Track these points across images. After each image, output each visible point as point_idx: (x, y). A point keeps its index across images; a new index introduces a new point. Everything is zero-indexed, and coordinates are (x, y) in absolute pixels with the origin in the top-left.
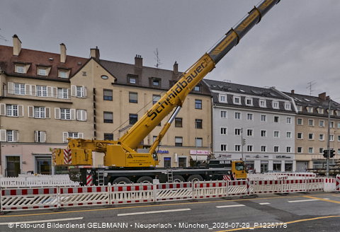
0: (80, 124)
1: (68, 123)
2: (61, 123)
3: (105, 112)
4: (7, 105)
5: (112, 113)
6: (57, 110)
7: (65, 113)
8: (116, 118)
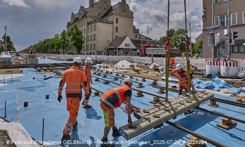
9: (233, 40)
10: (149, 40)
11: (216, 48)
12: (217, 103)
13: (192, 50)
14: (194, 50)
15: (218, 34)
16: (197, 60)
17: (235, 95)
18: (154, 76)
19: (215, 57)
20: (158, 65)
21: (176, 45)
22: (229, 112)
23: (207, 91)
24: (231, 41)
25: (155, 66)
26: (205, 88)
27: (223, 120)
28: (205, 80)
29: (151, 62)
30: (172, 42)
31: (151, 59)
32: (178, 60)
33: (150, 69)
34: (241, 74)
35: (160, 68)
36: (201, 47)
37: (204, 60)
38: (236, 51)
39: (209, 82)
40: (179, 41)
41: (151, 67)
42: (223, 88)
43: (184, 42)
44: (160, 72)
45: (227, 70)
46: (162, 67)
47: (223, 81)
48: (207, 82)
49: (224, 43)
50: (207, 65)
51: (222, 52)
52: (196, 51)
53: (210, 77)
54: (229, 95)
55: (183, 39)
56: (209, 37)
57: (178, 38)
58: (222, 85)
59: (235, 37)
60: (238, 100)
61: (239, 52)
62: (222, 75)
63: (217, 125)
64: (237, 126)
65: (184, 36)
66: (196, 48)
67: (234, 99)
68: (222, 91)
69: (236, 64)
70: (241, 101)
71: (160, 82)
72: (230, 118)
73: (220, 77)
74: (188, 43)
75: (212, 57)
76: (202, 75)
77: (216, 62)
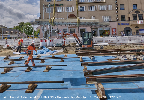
0: (109, 12)
1: (104, 12)
2: (101, 12)
3: (120, 5)
4: (80, 7)
5: (124, 5)
6: (100, 7)
7: (103, 7)
8: (126, 7)
9: (51, 30)
10: (5, 28)
11: (45, 33)
12: (44, 60)
13: (34, 34)
14: (36, 34)
15: (46, 27)
16: (36, 40)
17: (52, 54)
18: (7, 53)
19: (45, 37)
20: (11, 45)
21: (25, 31)
22: (49, 63)
23: (41, 55)
24: (51, 31)
25: (8, 46)
26: (40, 54)
27: (46, 68)
28: (40, 50)
29: (5, 43)
30: (23, 29)
31: (5, 41)
32: (25, 41)
33: (4, 49)
34: (54, 45)
35: (12, 47)
36: (39, 33)
37: (40, 39)
38: (53, 34)
39: (42, 50)
40: (27, 29)
41: (5, 47)
42: (48, 52)
43: (30, 30)
44: (12, 50)
45: (49, 43)
46: (14, 46)
47: (47, 48)
48: (41, 50)
49: (48, 31)
50: (41, 42)
51: (48, 35)
52: (37, 35)
53: (42, 48)
54: (50, 55)
55: (29, 28)
56: (42, 28)
57: (27, 27)
58: (47, 51)
59: (52, 29)
60: (53, 56)
61: (54, 35)
62: (47, 46)
63: (44, 72)
64: (52, 69)
65: (30, 27)
66: (36, 33)
67: (51, 56)
68: (47, 53)
69: (52, 40)
70: (54, 56)
71: (12, 56)
72: (49, 66)
73: (46, 47)
74: (32, 30)
75: (43, 38)
76: (39, 47)
77: (45, 40)
